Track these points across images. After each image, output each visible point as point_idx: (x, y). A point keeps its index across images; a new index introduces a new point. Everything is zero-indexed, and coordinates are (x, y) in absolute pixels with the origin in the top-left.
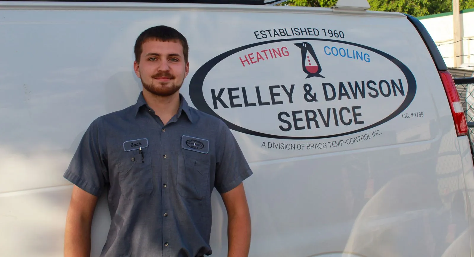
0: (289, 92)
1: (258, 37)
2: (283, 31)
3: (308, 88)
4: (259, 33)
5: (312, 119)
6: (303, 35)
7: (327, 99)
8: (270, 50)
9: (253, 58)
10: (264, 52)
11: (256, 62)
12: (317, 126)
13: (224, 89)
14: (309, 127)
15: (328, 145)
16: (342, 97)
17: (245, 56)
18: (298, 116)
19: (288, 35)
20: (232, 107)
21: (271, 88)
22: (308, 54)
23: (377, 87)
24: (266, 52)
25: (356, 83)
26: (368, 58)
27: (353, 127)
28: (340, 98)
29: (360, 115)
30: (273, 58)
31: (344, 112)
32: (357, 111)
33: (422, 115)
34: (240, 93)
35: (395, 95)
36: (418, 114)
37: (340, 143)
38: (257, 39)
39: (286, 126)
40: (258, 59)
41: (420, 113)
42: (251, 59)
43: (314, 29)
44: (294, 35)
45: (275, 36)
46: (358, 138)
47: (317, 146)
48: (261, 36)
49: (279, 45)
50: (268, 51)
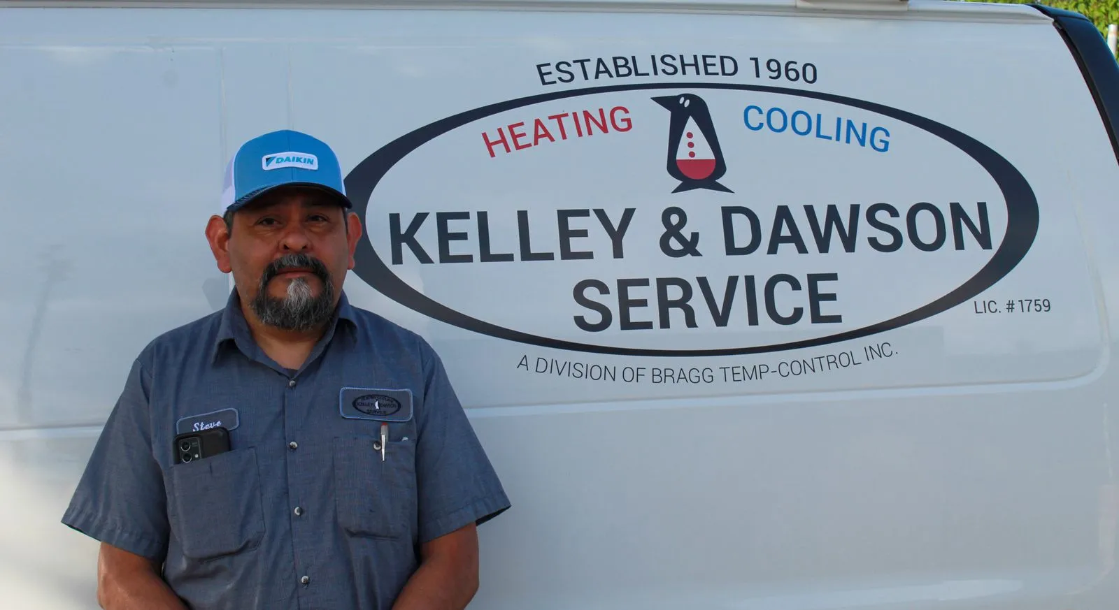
0: (616, 226)
1: (547, 79)
2: (627, 62)
3: (675, 219)
4: (552, 68)
5: (675, 304)
6: (684, 73)
7: (731, 249)
8: (575, 114)
9: (523, 135)
10: (556, 120)
11: (529, 145)
12: (691, 322)
13: (425, 215)
14: (665, 323)
15: (719, 374)
16: (781, 246)
17: (500, 130)
18: (634, 293)
20: (442, 261)
21: (563, 216)
22: (691, 125)
23: (901, 224)
24: (563, 119)
25: (832, 212)
26: (886, 139)
27: (806, 328)
28: (773, 250)
29: (832, 297)
30: (580, 134)
31: (782, 288)
32: (823, 287)
33: (1047, 309)
34: (470, 226)
35: (960, 245)
36: (1033, 303)
37: (758, 372)
38: (544, 83)
39: (594, 317)
40: (537, 137)
41: (1037, 302)
42: (515, 137)
43: (722, 58)
44: (656, 73)
45: (597, 77)
46: (817, 362)
47: (683, 376)
48: (556, 75)
49: (607, 101)
50: (571, 116)
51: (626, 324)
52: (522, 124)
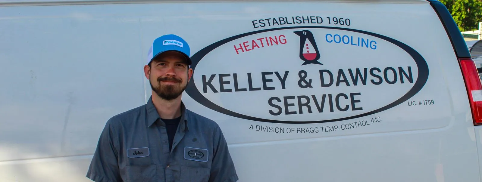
0: (282, 78)
1: (256, 26)
2: (284, 19)
3: (303, 75)
4: (257, 22)
5: (304, 105)
6: (304, 23)
7: (323, 85)
9: (249, 46)
10: (260, 40)
11: (251, 49)
12: (310, 111)
13: (215, 75)
14: (301, 112)
15: (320, 129)
16: (341, 83)
17: (240, 44)
18: (290, 101)
19: (287, 23)
20: (221, 91)
21: (264, 74)
22: (307, 41)
23: (382, 75)
24: (262, 40)
25: (358, 71)
26: (375, 45)
27: (350, 113)
28: (338, 85)
29: (359, 101)
30: (268, 45)
31: (341, 98)
32: (356, 98)
33: (433, 103)
34: (231, 79)
35: (402, 82)
36: (428, 102)
37: (334, 128)
38: (255, 27)
39: (276, 110)
40: (253, 46)
41: (429, 101)
42: (245, 47)
43: (317, 17)
44: (294, 23)
45: (273, 25)
46: (354, 124)
47: (308, 130)
48: (259, 24)
49: (277, 33)
50: (265, 39)
51: (287, 113)
52: (248, 42)
